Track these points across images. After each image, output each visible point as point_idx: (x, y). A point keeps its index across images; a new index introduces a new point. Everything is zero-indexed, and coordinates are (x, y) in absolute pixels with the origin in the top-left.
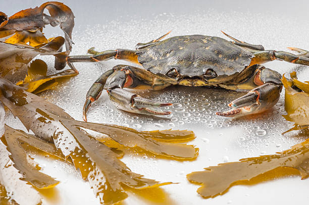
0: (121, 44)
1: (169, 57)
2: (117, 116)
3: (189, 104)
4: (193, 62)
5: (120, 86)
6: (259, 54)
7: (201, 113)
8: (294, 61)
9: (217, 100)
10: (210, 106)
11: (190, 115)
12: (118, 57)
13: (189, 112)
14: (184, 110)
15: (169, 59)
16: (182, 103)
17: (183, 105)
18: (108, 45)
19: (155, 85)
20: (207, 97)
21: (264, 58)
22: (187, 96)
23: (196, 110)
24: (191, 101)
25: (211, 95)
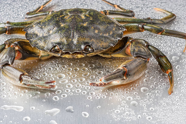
0: (14, 10)
1: (52, 34)
2: (9, 90)
3: (71, 73)
4: (72, 39)
5: (10, 63)
6: (130, 26)
7: (81, 83)
8: (160, 33)
9: (95, 68)
10: (89, 76)
11: (72, 86)
12: (8, 33)
13: (71, 83)
14: (67, 81)
15: (52, 36)
16: (65, 73)
17: (66, 75)
18: (3, 11)
19: (42, 56)
20: (86, 66)
21: (135, 29)
22: (69, 65)
23: (78, 80)
24: (73, 71)
25: (90, 63)
